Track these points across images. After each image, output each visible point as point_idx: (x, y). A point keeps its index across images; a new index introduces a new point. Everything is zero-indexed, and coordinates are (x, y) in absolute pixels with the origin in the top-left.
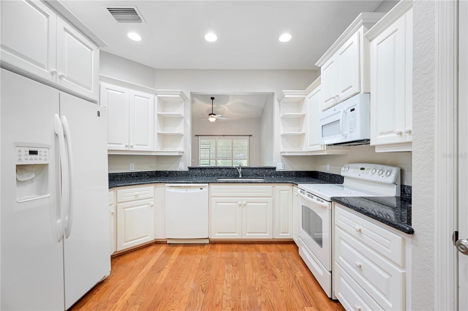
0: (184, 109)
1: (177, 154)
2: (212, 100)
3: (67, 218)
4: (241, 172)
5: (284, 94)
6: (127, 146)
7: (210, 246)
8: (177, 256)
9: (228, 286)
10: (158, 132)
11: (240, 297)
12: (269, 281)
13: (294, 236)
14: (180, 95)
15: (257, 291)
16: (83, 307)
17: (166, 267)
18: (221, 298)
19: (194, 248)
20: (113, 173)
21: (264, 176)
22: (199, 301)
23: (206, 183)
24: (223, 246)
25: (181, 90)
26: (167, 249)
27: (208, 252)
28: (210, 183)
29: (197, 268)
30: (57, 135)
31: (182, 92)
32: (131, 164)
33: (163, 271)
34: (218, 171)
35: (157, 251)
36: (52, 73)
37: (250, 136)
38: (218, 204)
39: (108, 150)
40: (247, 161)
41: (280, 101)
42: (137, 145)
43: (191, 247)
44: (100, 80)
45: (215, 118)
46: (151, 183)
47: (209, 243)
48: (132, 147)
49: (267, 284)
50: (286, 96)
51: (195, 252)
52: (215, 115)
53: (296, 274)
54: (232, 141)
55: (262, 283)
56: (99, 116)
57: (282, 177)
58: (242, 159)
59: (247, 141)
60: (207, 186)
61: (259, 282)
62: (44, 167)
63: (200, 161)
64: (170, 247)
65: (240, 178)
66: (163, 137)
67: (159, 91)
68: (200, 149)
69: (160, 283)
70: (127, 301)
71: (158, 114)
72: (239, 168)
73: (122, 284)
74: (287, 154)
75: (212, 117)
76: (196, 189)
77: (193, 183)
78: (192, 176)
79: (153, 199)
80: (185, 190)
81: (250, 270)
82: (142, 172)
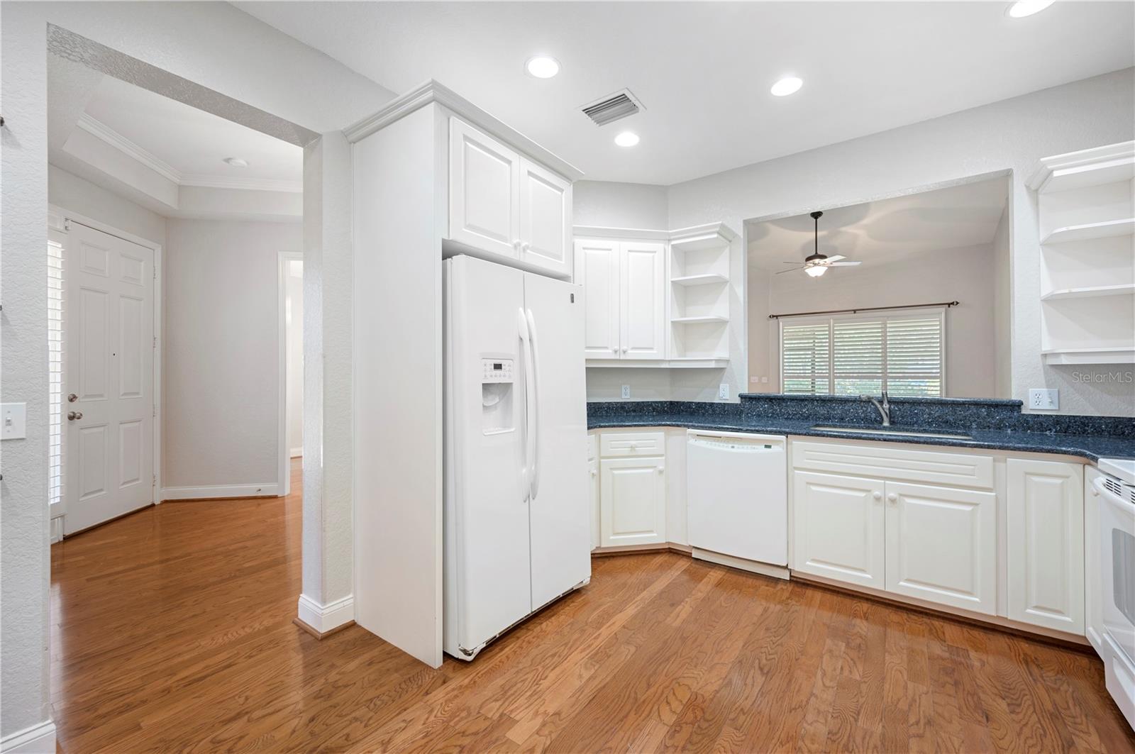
0: (730, 260)
1: (712, 365)
2: (816, 218)
3: (533, 468)
4: (888, 412)
5: (1049, 167)
6: (616, 352)
7: (790, 587)
8: (709, 587)
9: (828, 683)
10: (673, 320)
11: (858, 719)
12: (961, 718)
13: (1091, 629)
14: (718, 233)
15: (912, 725)
16: (553, 618)
17: (686, 600)
18: (806, 699)
19: (750, 581)
20: (594, 403)
21: (974, 426)
22: (750, 686)
23: (780, 433)
24: (828, 596)
25: (720, 222)
26: (691, 569)
27: (784, 598)
28: (791, 433)
29: (754, 624)
30: (521, 339)
31: (722, 226)
32: (623, 387)
33: (680, 607)
34: (817, 406)
35: (670, 567)
36: (516, 247)
37: (949, 305)
38: (814, 488)
39: (586, 360)
40: (938, 384)
41: (1037, 190)
42: (633, 348)
43: (744, 578)
44: (574, 235)
45: (824, 265)
46: (659, 425)
47: (790, 580)
48: (624, 352)
49: (951, 722)
50: (1056, 174)
51: (752, 590)
52: (823, 257)
53: (1073, 737)
54: (885, 324)
55: (932, 713)
56: (573, 301)
57: (1048, 433)
58: (908, 378)
59: (940, 321)
60: (782, 441)
61: (922, 709)
62: (508, 386)
63: (783, 381)
64: (697, 566)
65: (884, 427)
66: (684, 330)
67: (672, 234)
68: (783, 351)
69: (674, 625)
70: (615, 634)
71: (672, 282)
72: (881, 402)
73: (609, 604)
74: (1065, 361)
75: (815, 264)
76: (755, 447)
77: (747, 431)
78: (749, 417)
79: (664, 458)
80: (730, 445)
81: (901, 673)
82: (643, 402)
